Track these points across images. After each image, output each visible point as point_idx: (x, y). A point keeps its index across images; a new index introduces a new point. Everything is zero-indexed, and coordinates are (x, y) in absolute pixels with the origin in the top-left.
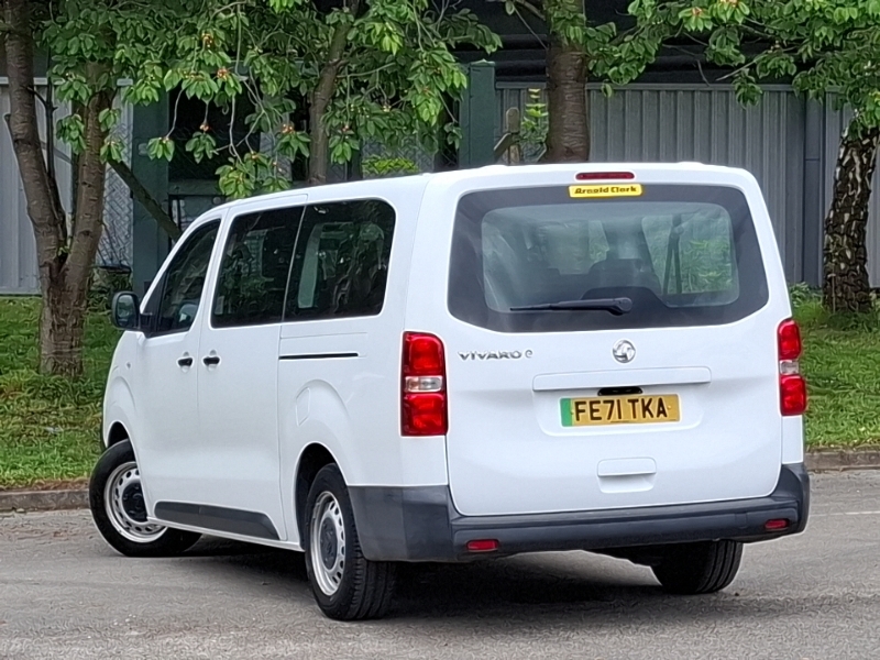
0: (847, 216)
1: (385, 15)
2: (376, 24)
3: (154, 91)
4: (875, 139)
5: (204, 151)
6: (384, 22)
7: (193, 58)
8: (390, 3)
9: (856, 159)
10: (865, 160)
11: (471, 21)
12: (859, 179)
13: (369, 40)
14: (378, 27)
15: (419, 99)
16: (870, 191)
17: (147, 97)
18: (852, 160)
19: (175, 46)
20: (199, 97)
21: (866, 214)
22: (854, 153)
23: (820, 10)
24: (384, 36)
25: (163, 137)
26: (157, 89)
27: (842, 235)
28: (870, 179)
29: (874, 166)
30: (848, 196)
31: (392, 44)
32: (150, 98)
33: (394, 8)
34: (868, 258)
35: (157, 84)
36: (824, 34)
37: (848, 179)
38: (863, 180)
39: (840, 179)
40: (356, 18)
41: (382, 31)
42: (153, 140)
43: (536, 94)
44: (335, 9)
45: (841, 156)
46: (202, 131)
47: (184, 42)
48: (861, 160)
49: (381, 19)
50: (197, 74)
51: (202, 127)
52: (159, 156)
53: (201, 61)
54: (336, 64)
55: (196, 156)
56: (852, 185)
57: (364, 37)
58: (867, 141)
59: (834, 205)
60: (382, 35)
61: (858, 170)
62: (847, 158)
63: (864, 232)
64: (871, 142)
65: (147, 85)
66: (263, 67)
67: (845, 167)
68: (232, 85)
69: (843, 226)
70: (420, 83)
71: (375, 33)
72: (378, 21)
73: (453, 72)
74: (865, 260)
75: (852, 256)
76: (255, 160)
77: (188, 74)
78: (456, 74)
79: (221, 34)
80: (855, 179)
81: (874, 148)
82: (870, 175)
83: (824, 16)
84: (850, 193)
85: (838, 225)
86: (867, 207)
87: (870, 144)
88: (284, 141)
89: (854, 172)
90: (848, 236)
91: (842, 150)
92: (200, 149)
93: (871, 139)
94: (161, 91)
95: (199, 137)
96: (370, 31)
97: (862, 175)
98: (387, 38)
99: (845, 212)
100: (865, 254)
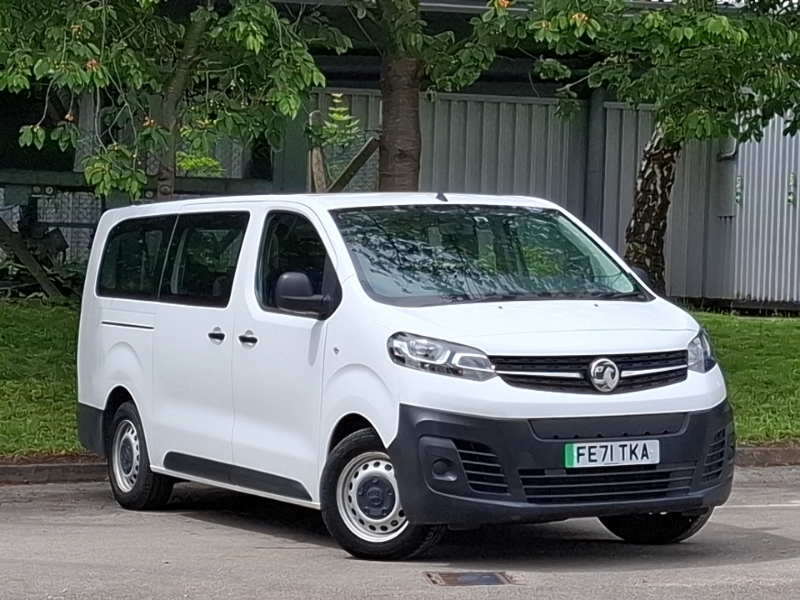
0: (647, 226)
1: (249, 14)
2: (240, 23)
3: (25, 78)
4: (675, 154)
5: (69, 140)
6: (249, 22)
7: (62, 48)
8: (253, 3)
9: (658, 171)
10: (666, 173)
11: (323, 23)
12: (660, 192)
13: (233, 39)
14: (242, 26)
15: (279, 95)
16: (669, 203)
17: (18, 85)
18: (653, 172)
19: (43, 36)
20: (70, 87)
21: (665, 225)
22: (656, 166)
23: (659, 28)
24: (248, 35)
25: (35, 124)
26: (28, 77)
27: (642, 243)
28: (669, 191)
29: (673, 179)
30: (649, 206)
31: (255, 43)
32: (22, 86)
33: (258, 9)
34: (666, 266)
35: (29, 72)
36: (661, 52)
37: (650, 190)
38: (663, 192)
39: (642, 190)
40: (221, 15)
41: (245, 30)
42: (25, 127)
43: (338, 98)
44: (200, 7)
45: (643, 168)
46: (67, 120)
47: (53, 32)
48: (662, 173)
49: (245, 18)
50: (68, 64)
51: (67, 116)
52: (29, 144)
53: (70, 52)
54: (190, 60)
55: (61, 144)
56: (653, 196)
57: (228, 35)
58: (669, 155)
59: (635, 215)
60: (245, 36)
61: (659, 183)
62: (649, 171)
63: (663, 242)
64: (672, 156)
65: (18, 73)
66: (129, 59)
67: (647, 179)
68: (101, 76)
69: (643, 235)
70: (281, 80)
71: (239, 32)
72: (242, 20)
73: (312, 71)
74: (663, 269)
75: (651, 264)
76: (117, 151)
77: (58, 64)
78: (315, 73)
79: (91, 26)
80: (655, 190)
81: (674, 162)
82: (670, 187)
83: (662, 34)
84: (651, 204)
85: (639, 234)
86: (665, 218)
87: (671, 159)
88: (144, 133)
89: (655, 184)
90: (649, 245)
91: (645, 163)
92: (66, 139)
93: (672, 154)
94: (32, 79)
95: (64, 126)
96: (234, 29)
97: (662, 187)
98: (251, 38)
99: (647, 222)
100: (663, 263)
